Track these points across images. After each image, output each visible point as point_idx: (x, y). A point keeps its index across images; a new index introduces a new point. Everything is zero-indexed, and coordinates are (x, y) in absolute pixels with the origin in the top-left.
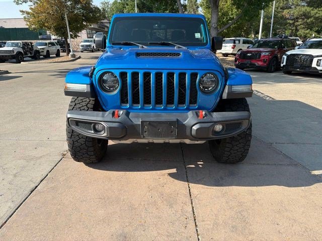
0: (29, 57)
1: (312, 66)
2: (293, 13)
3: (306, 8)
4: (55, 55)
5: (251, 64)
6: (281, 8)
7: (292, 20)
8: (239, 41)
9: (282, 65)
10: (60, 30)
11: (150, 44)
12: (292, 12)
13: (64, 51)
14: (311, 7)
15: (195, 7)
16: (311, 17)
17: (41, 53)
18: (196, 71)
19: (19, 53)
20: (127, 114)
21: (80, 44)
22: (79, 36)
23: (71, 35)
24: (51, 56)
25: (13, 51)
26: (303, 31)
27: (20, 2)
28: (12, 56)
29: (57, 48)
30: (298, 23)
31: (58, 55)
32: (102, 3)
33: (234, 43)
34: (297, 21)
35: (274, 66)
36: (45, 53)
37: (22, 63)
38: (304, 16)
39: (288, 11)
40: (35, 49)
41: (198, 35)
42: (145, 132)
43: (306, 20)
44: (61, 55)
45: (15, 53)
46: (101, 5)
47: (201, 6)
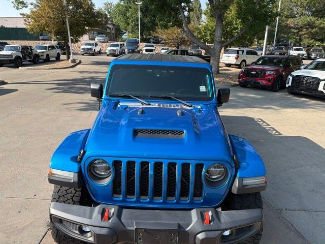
0: (28, 61)
1: (319, 90)
2: (298, 23)
3: (311, 17)
4: (55, 59)
5: (255, 83)
6: (286, 17)
7: (296, 29)
8: (243, 51)
9: (287, 86)
10: (61, 34)
11: (151, 97)
12: (296, 21)
13: (64, 54)
14: (315, 16)
15: (198, 13)
16: (316, 27)
17: (41, 57)
18: (202, 162)
19: (18, 57)
20: (119, 215)
21: (82, 47)
22: (80, 41)
23: (72, 40)
24: (50, 59)
25: (11, 56)
26: (307, 41)
27: (20, 7)
28: (10, 60)
29: (58, 52)
30: (302, 33)
31: (58, 59)
32: (105, 4)
33: (238, 53)
34: (301, 31)
35: (279, 85)
36: (45, 57)
37: (20, 68)
38: (309, 25)
39: (293, 19)
40: (34, 53)
41: (203, 89)
42: (140, 239)
43: (310, 30)
44: (61, 59)
45: (13, 58)
46: (104, 6)
47: (205, 14)
